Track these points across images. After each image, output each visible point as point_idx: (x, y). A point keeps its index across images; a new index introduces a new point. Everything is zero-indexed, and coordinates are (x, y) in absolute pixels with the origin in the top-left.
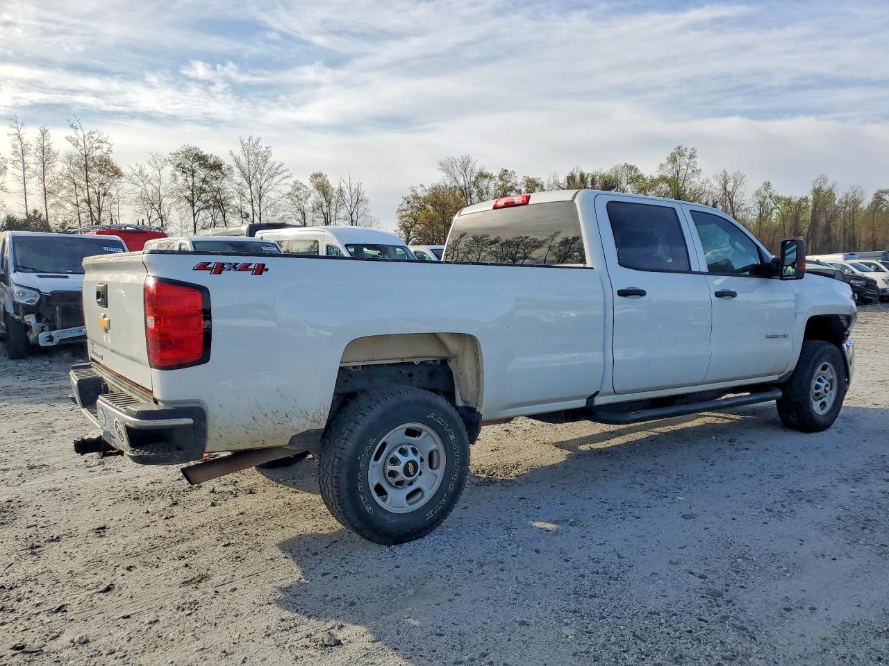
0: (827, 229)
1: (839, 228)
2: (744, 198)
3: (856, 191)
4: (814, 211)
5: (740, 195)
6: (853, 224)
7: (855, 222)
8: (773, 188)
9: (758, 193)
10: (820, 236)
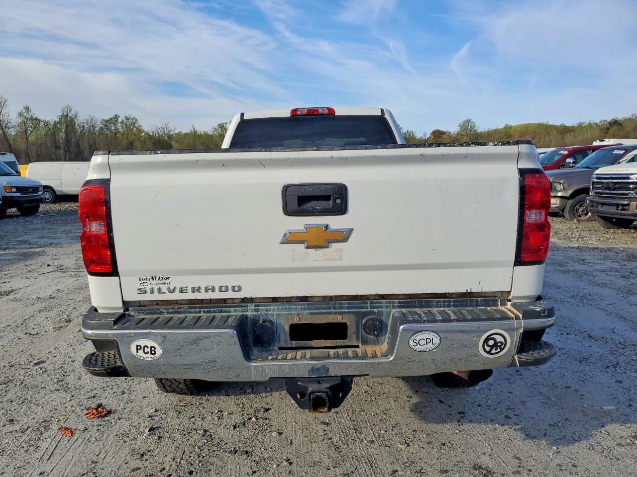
0: (78, 146)
1: (85, 145)
2: (10, 118)
3: (93, 118)
4: (66, 131)
5: (6, 115)
6: (95, 142)
7: (96, 141)
8: (33, 112)
9: (20, 114)
10: (73, 149)
